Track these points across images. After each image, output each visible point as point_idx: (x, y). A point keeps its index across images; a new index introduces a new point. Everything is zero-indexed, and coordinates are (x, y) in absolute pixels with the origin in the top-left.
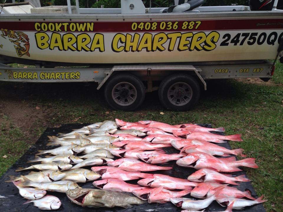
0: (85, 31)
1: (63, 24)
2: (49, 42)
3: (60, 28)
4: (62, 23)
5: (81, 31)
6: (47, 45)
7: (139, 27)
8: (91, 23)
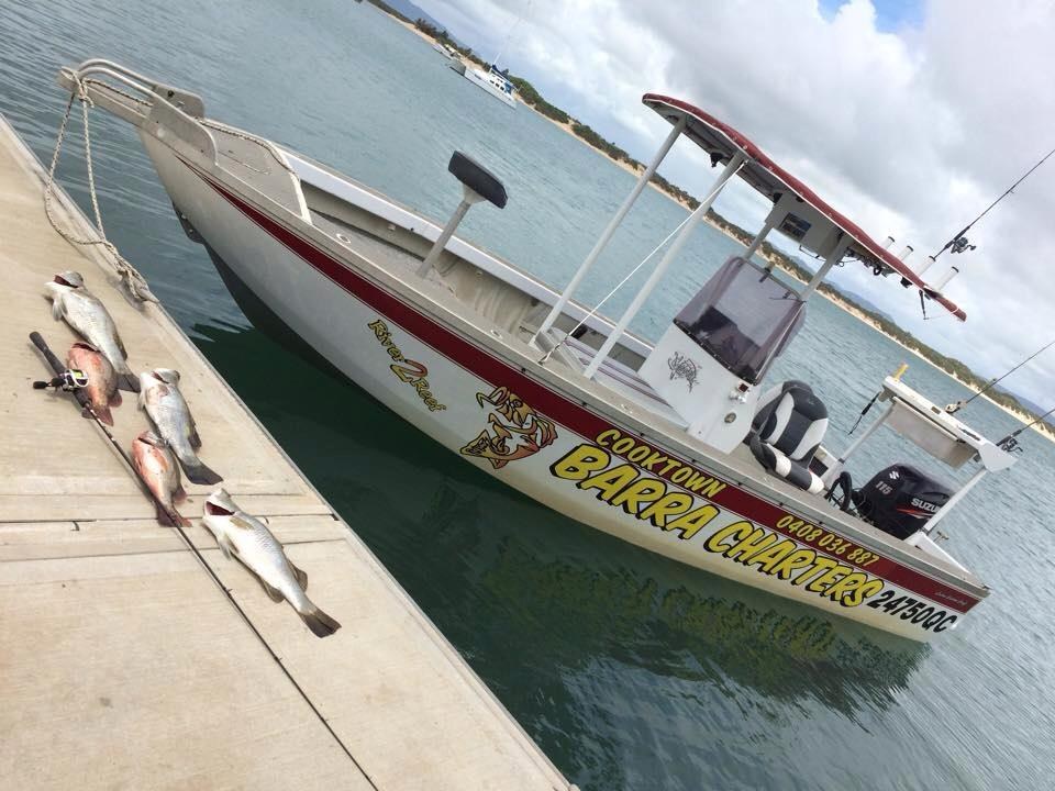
0: (695, 492)
1: (670, 461)
2: (593, 474)
3: (654, 465)
4: (670, 457)
5: (690, 488)
6: (582, 474)
7: (790, 527)
8: (721, 483)
